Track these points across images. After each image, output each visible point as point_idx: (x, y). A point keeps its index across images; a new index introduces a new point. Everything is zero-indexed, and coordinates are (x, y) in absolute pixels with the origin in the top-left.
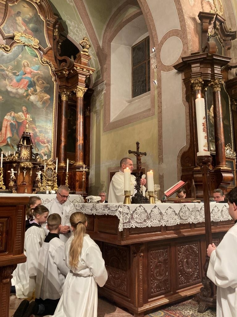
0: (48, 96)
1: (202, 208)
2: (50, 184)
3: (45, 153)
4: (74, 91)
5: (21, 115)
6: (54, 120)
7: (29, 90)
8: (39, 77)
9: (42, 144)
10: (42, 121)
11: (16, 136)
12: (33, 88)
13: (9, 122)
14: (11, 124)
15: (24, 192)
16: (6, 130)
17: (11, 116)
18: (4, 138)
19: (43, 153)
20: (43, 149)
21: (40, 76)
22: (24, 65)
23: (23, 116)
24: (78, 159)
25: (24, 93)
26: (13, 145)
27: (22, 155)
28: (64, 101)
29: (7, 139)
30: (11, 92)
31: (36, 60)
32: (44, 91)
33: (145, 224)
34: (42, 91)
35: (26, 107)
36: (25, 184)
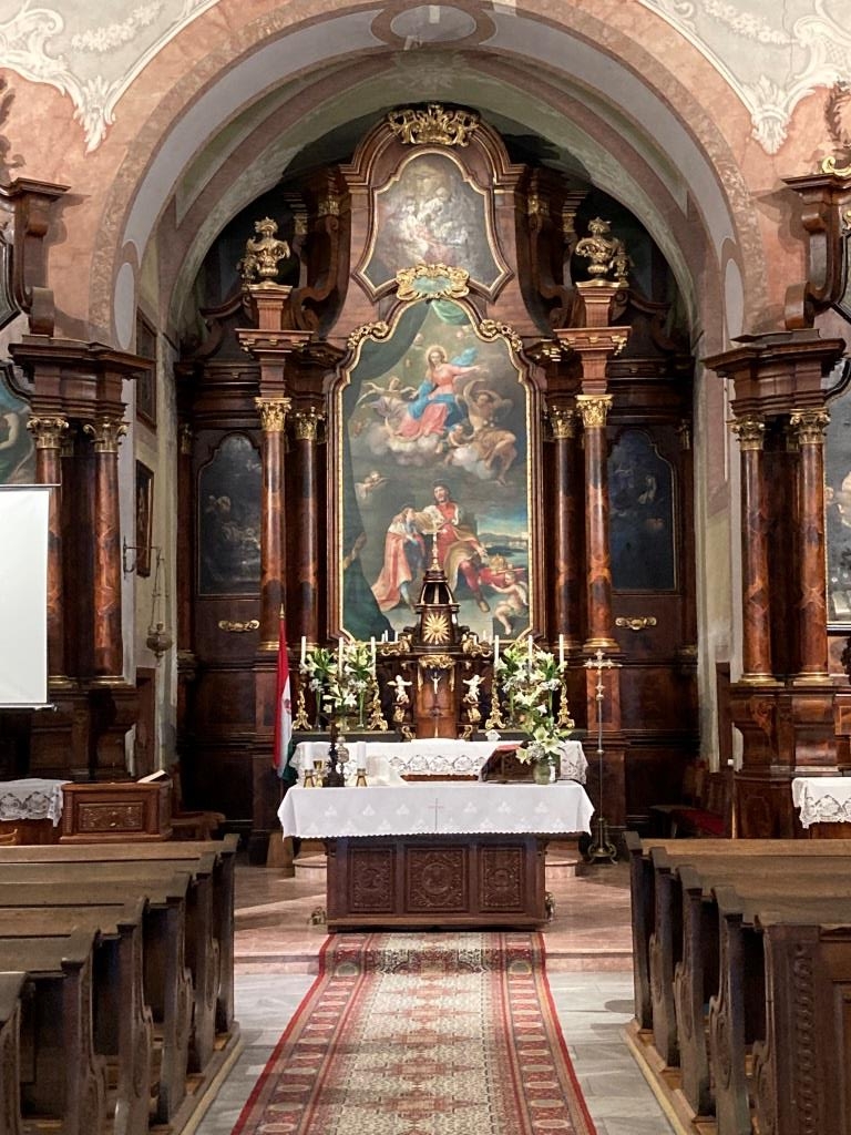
0: (510, 437)
3: (511, 614)
5: (432, 515)
7: (451, 434)
8: (476, 384)
9: (499, 589)
10: (496, 517)
12: (461, 424)
13: (401, 541)
17: (404, 521)
18: (392, 586)
19: (503, 614)
20: (502, 602)
21: (481, 380)
22: (430, 361)
23: (437, 517)
24: (596, 630)
25: (436, 447)
27: (429, 633)
28: (563, 442)
29: (399, 589)
31: (465, 334)
32: (496, 424)
34: (489, 422)
36: (440, 715)
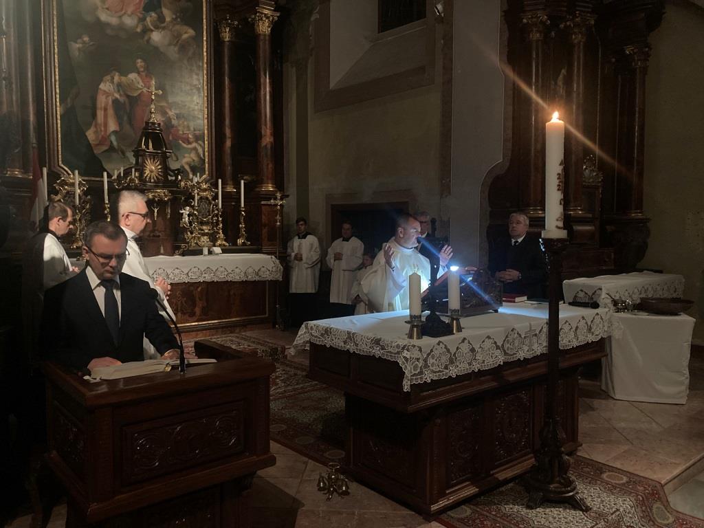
0: (191, 32)
1: (542, 328)
2: (206, 231)
3: (192, 164)
4: (250, 20)
5: (134, 80)
6: (206, 87)
7: (148, 19)
9: (185, 145)
10: (182, 91)
11: (127, 127)
12: (156, 13)
13: (110, 97)
14: (115, 101)
15: (158, 254)
16: (106, 116)
17: (113, 82)
18: (103, 133)
19: (187, 163)
20: (186, 155)
23: (138, 83)
24: (265, 178)
25: (137, 27)
26: (124, 148)
27: (147, 172)
28: (228, 43)
29: (110, 135)
30: (108, 24)
32: (182, 20)
33: (446, 373)
34: (176, 18)
35: (144, 60)
36: (159, 236)
